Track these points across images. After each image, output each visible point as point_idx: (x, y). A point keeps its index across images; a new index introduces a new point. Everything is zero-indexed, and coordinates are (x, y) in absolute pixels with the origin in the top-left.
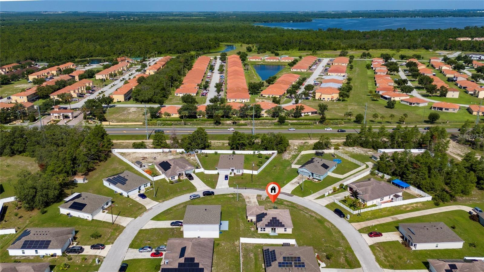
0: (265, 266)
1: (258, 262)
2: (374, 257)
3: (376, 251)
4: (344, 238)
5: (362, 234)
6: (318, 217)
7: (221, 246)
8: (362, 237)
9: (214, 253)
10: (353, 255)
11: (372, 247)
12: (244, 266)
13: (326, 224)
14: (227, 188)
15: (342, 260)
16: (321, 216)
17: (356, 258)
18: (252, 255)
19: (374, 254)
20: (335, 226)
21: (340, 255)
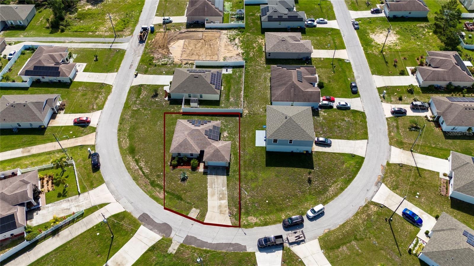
0: (221, 88)
1: (227, 92)
2: (109, 97)
5: (95, 126)
6: (130, 158)
7: (263, 108)
8: (99, 121)
9: (270, 101)
11: (101, 107)
12: (241, 87)
13: (127, 145)
15: (143, 95)
18: (232, 99)
19: (105, 100)
21: (142, 100)
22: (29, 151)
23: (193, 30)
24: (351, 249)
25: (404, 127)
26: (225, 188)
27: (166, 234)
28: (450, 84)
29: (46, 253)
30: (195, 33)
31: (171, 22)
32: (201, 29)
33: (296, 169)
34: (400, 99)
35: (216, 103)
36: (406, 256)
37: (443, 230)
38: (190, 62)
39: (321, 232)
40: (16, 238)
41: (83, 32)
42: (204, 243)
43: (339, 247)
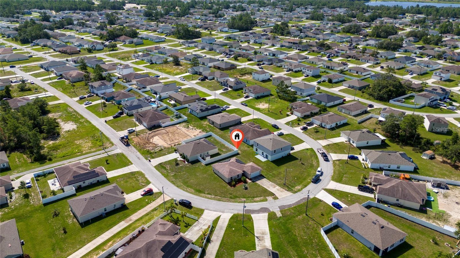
2: (147, 176)
3: (145, 182)
4: (172, 182)
5: (159, 191)
6: (203, 195)
8: (158, 189)
10: (162, 173)
11: (148, 183)
13: (193, 191)
14: (315, 195)
15: (168, 167)
16: (201, 196)
17: (159, 171)
19: (146, 179)
20: (184, 190)
21: (170, 169)
22: (131, 220)
23: (156, 130)
24: (346, 177)
25: (313, 133)
26: (271, 183)
27: (268, 211)
28: (311, 113)
29: (217, 250)
30: (160, 131)
31: (134, 131)
32: (160, 129)
33: (292, 162)
34: (299, 124)
35: (218, 154)
36: (365, 170)
37: (369, 154)
38: (176, 144)
39: (329, 177)
40: (189, 255)
41: (70, 155)
42: (290, 205)
43: (342, 179)
